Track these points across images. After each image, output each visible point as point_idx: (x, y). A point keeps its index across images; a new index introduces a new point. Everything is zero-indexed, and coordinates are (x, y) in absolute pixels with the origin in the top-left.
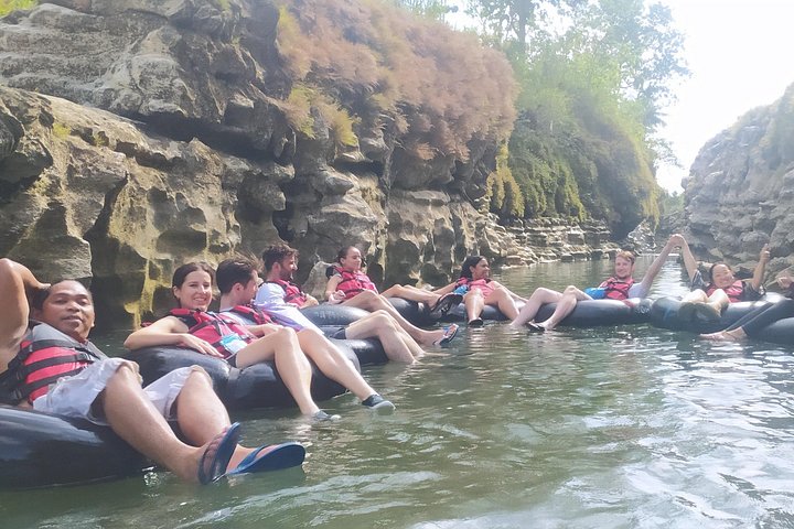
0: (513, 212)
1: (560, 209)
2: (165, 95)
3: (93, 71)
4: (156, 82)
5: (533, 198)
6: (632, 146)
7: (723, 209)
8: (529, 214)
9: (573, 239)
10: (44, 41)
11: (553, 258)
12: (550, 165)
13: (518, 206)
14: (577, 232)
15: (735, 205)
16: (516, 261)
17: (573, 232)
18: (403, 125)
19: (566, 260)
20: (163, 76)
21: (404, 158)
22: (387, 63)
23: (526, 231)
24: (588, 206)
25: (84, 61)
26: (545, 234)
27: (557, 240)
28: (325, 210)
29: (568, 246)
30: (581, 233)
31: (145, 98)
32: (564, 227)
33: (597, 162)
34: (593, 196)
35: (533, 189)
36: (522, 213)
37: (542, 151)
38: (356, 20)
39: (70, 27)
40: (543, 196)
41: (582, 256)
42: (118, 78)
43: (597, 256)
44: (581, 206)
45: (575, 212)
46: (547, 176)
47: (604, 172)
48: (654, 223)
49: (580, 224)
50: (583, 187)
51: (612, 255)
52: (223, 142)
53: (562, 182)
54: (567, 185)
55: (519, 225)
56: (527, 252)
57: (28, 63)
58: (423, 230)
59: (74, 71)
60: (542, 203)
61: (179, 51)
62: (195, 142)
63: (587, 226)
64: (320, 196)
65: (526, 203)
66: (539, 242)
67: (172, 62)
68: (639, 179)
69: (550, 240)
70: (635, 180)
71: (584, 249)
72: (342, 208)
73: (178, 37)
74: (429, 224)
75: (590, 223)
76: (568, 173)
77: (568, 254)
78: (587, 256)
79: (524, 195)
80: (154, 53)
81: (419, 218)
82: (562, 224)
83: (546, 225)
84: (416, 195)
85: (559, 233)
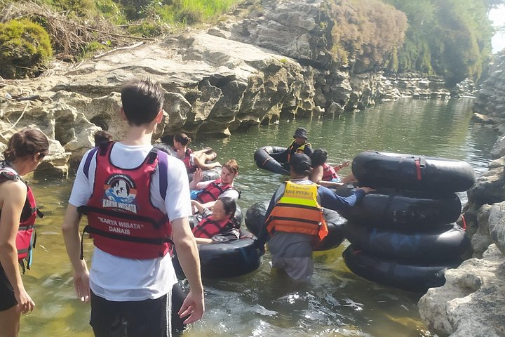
0: (392, 70)
1: (418, 68)
2: (305, 54)
3: (284, 43)
4: (304, 50)
5: (404, 62)
6: (470, 34)
7: (495, 90)
8: (400, 71)
9: (422, 86)
10: (272, 33)
11: (409, 95)
12: (417, 44)
13: (395, 67)
14: (425, 82)
15: (501, 90)
16: (390, 97)
17: (422, 82)
18: (362, 52)
19: (416, 97)
20: (305, 48)
21: (359, 63)
22: (360, 30)
23: (397, 80)
24: (435, 67)
25: (282, 39)
26: (406, 82)
27: (413, 85)
28: (337, 86)
29: (418, 89)
30: (427, 82)
31: (300, 54)
32: (418, 79)
33: (445, 43)
34: (439, 62)
35: (405, 58)
36: (396, 70)
37: (414, 37)
38: (352, 15)
39: (279, 29)
40: (410, 61)
41: (425, 95)
42: (293, 47)
43: (434, 96)
44: (430, 67)
45: (426, 70)
46: (414, 51)
47: (448, 49)
48: (477, 77)
49: (428, 77)
50: (434, 56)
51: (444, 96)
52: (316, 66)
53: (422, 53)
54: (425, 55)
55: (394, 77)
56: (395, 92)
57: (266, 38)
58: (361, 90)
59: (278, 42)
60: (408, 66)
61: (310, 41)
62: (310, 67)
63: (431, 79)
64: (334, 80)
65: (400, 65)
66: (402, 86)
67: (308, 44)
68: (470, 53)
69: (409, 85)
70: (467, 54)
71: (427, 92)
72: (342, 85)
73: (311, 37)
74: (363, 87)
75: (433, 77)
76: (426, 48)
77: (417, 94)
78: (428, 95)
79: (399, 61)
80: (303, 41)
81: (360, 85)
82: (417, 77)
83: (409, 77)
84: (360, 76)
85: (415, 82)
